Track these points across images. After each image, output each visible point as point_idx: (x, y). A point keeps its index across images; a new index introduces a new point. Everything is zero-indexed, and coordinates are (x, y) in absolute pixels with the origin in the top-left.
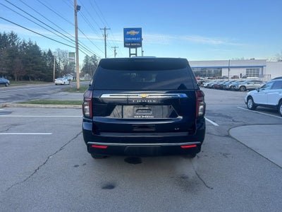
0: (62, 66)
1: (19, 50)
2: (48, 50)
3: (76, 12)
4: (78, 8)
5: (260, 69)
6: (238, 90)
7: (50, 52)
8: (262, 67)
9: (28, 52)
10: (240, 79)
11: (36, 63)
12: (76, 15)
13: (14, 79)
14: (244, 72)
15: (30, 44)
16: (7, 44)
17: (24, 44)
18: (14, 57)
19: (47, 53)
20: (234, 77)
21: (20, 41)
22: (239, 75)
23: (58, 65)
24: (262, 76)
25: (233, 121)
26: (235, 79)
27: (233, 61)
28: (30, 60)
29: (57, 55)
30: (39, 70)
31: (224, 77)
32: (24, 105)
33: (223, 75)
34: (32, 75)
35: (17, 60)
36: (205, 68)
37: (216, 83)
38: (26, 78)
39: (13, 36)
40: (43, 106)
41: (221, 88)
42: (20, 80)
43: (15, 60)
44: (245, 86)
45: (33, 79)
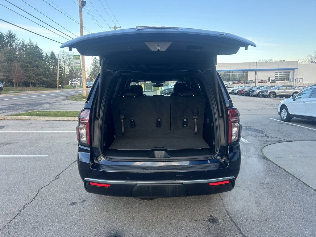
0: (67, 70)
1: (18, 53)
2: (51, 53)
3: (81, 9)
4: (83, 4)
5: (291, 72)
6: (268, 97)
7: (53, 55)
8: (293, 69)
9: (28, 54)
10: (269, 84)
11: (37, 67)
12: (81, 12)
13: (13, 86)
14: (272, 75)
15: (31, 45)
16: (3, 46)
17: (24, 46)
18: (12, 60)
19: (49, 55)
20: (262, 82)
21: (19, 42)
22: (266, 79)
23: (62, 69)
24: (293, 80)
25: (266, 136)
26: (263, 84)
27: (260, 63)
28: (30, 63)
29: (61, 57)
30: (40, 75)
31: (250, 82)
32: (19, 117)
33: (249, 79)
34: (33, 81)
35: (15, 64)
36: (229, 71)
37: (241, 89)
38: (26, 84)
39: (11, 36)
40: (42, 118)
41: (248, 94)
42: (19, 86)
43: (13, 64)
44: (275, 93)
45: (34, 85)
